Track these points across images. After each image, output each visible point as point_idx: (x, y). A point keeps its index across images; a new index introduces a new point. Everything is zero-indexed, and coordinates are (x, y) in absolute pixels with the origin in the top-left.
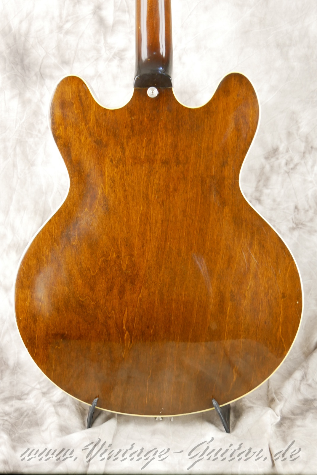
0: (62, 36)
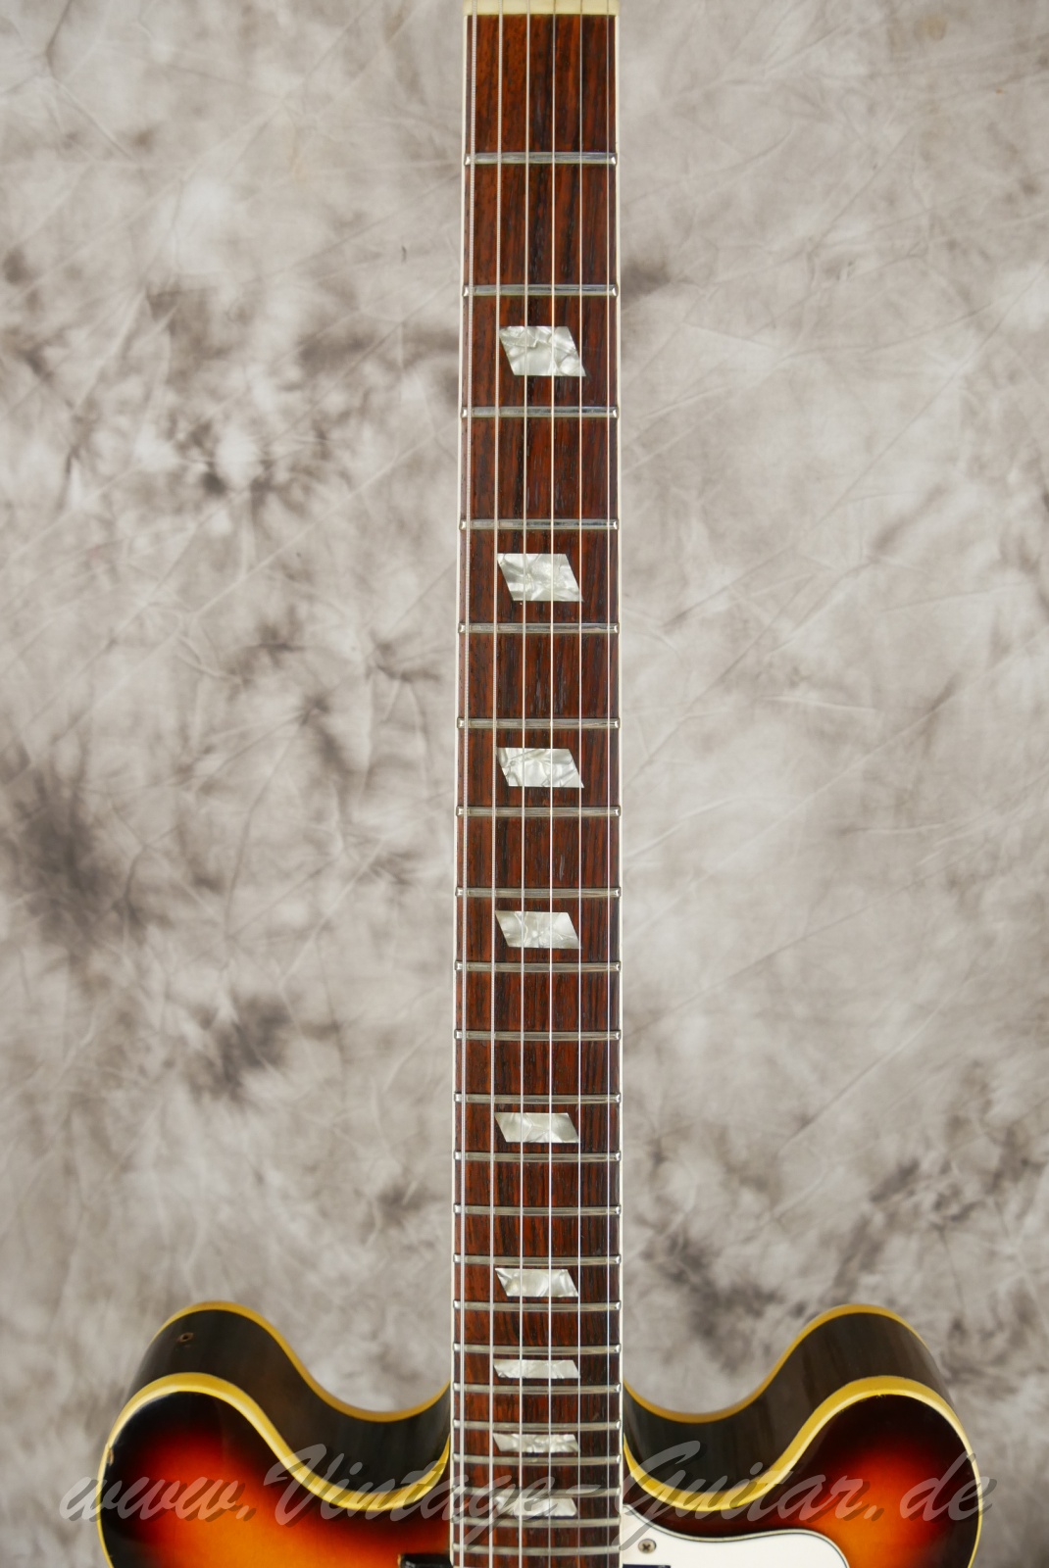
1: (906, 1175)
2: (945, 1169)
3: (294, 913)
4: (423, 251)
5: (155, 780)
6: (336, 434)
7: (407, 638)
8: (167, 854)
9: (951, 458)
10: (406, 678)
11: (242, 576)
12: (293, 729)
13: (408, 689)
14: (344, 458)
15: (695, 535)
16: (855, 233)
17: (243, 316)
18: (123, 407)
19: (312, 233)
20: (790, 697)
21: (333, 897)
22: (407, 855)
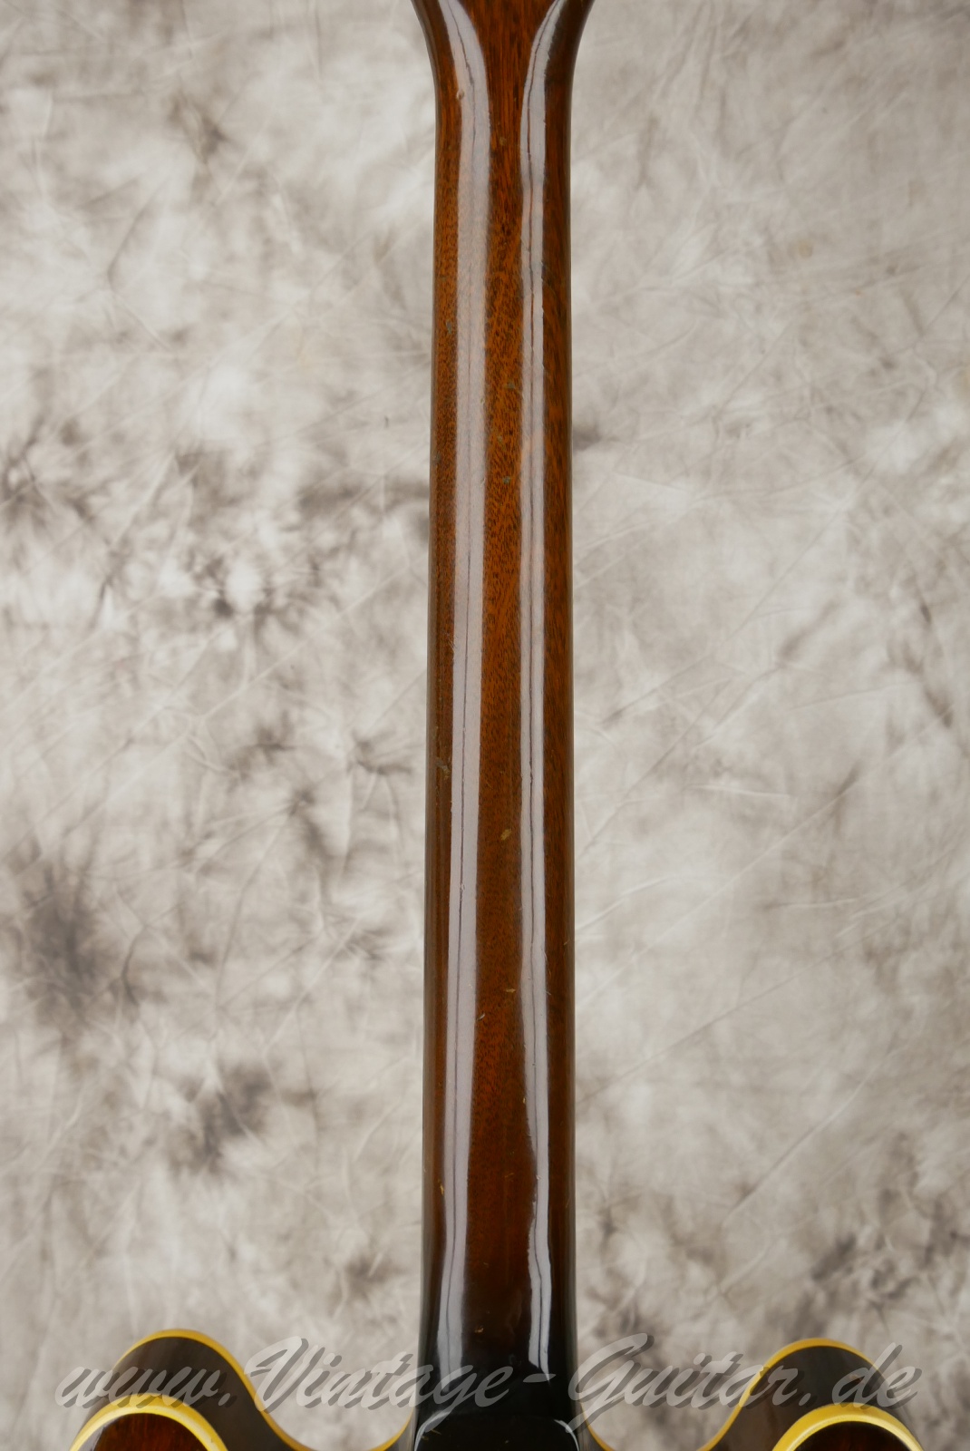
0: (191, 878)
1: (844, 1251)
2: (880, 1245)
3: (278, 985)
4: (402, 420)
5: (160, 864)
6: (327, 566)
7: (384, 736)
8: (166, 932)
9: (841, 579)
10: (382, 771)
11: (244, 685)
12: (283, 819)
13: (384, 782)
14: (334, 585)
15: (627, 645)
16: (750, 402)
17: (254, 473)
18: (152, 544)
19: (313, 407)
20: (716, 786)
21: (314, 972)
22: (380, 932)
